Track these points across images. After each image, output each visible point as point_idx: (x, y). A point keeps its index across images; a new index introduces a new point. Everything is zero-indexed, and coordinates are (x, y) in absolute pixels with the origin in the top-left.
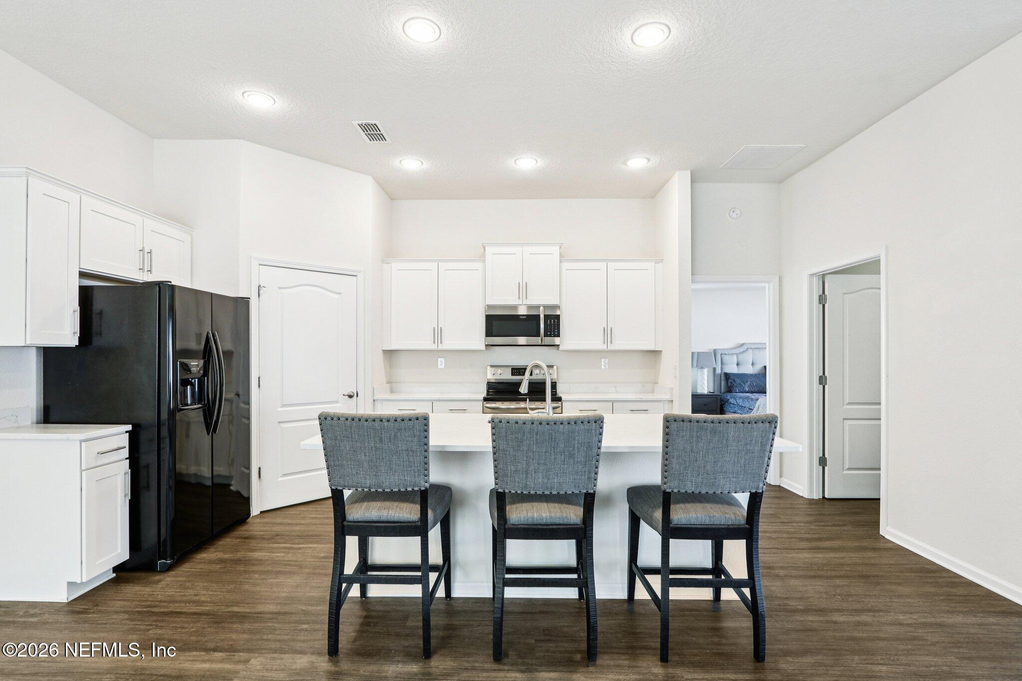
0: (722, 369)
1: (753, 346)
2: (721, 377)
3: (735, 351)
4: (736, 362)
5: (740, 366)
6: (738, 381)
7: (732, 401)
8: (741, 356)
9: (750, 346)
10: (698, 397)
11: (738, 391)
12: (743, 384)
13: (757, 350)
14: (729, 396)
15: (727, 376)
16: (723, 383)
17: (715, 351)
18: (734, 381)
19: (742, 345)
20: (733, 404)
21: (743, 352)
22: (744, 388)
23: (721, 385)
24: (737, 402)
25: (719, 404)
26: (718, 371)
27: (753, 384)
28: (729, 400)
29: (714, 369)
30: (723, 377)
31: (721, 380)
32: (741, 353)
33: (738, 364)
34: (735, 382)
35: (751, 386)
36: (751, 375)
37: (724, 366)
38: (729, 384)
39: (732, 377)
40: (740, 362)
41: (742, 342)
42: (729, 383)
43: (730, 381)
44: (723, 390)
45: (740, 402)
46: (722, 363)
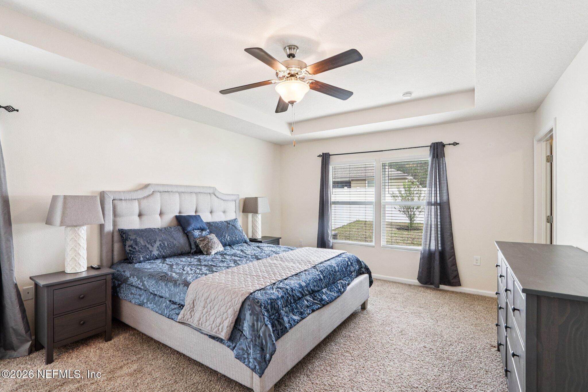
0: (115, 224)
1: (161, 189)
2: (113, 237)
3: (135, 196)
4: (137, 212)
5: (144, 218)
6: (142, 242)
7: (134, 280)
8: (144, 203)
9: (157, 189)
10: (69, 285)
11: (142, 259)
12: (149, 246)
13: (167, 194)
14: (126, 271)
15: (122, 233)
16: (117, 246)
17: (102, 196)
18: (135, 241)
19: (146, 186)
20: (137, 287)
21: (149, 196)
22: (151, 252)
23: (113, 251)
24: (143, 285)
25: (110, 285)
26: (109, 227)
27: (164, 244)
28: (128, 278)
29: (102, 227)
30: (116, 237)
31: (113, 241)
32: (144, 198)
33: (140, 215)
34: (136, 244)
35: (162, 247)
36: (160, 230)
37: (118, 219)
38: (128, 249)
39: (133, 237)
40: (143, 212)
41: (147, 182)
42: (127, 246)
43: (128, 243)
44: (116, 258)
45: (151, 285)
46: (115, 215)
